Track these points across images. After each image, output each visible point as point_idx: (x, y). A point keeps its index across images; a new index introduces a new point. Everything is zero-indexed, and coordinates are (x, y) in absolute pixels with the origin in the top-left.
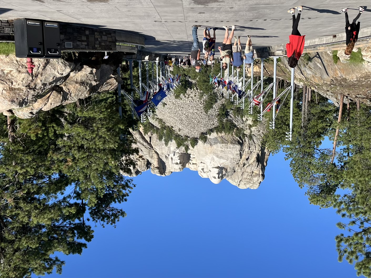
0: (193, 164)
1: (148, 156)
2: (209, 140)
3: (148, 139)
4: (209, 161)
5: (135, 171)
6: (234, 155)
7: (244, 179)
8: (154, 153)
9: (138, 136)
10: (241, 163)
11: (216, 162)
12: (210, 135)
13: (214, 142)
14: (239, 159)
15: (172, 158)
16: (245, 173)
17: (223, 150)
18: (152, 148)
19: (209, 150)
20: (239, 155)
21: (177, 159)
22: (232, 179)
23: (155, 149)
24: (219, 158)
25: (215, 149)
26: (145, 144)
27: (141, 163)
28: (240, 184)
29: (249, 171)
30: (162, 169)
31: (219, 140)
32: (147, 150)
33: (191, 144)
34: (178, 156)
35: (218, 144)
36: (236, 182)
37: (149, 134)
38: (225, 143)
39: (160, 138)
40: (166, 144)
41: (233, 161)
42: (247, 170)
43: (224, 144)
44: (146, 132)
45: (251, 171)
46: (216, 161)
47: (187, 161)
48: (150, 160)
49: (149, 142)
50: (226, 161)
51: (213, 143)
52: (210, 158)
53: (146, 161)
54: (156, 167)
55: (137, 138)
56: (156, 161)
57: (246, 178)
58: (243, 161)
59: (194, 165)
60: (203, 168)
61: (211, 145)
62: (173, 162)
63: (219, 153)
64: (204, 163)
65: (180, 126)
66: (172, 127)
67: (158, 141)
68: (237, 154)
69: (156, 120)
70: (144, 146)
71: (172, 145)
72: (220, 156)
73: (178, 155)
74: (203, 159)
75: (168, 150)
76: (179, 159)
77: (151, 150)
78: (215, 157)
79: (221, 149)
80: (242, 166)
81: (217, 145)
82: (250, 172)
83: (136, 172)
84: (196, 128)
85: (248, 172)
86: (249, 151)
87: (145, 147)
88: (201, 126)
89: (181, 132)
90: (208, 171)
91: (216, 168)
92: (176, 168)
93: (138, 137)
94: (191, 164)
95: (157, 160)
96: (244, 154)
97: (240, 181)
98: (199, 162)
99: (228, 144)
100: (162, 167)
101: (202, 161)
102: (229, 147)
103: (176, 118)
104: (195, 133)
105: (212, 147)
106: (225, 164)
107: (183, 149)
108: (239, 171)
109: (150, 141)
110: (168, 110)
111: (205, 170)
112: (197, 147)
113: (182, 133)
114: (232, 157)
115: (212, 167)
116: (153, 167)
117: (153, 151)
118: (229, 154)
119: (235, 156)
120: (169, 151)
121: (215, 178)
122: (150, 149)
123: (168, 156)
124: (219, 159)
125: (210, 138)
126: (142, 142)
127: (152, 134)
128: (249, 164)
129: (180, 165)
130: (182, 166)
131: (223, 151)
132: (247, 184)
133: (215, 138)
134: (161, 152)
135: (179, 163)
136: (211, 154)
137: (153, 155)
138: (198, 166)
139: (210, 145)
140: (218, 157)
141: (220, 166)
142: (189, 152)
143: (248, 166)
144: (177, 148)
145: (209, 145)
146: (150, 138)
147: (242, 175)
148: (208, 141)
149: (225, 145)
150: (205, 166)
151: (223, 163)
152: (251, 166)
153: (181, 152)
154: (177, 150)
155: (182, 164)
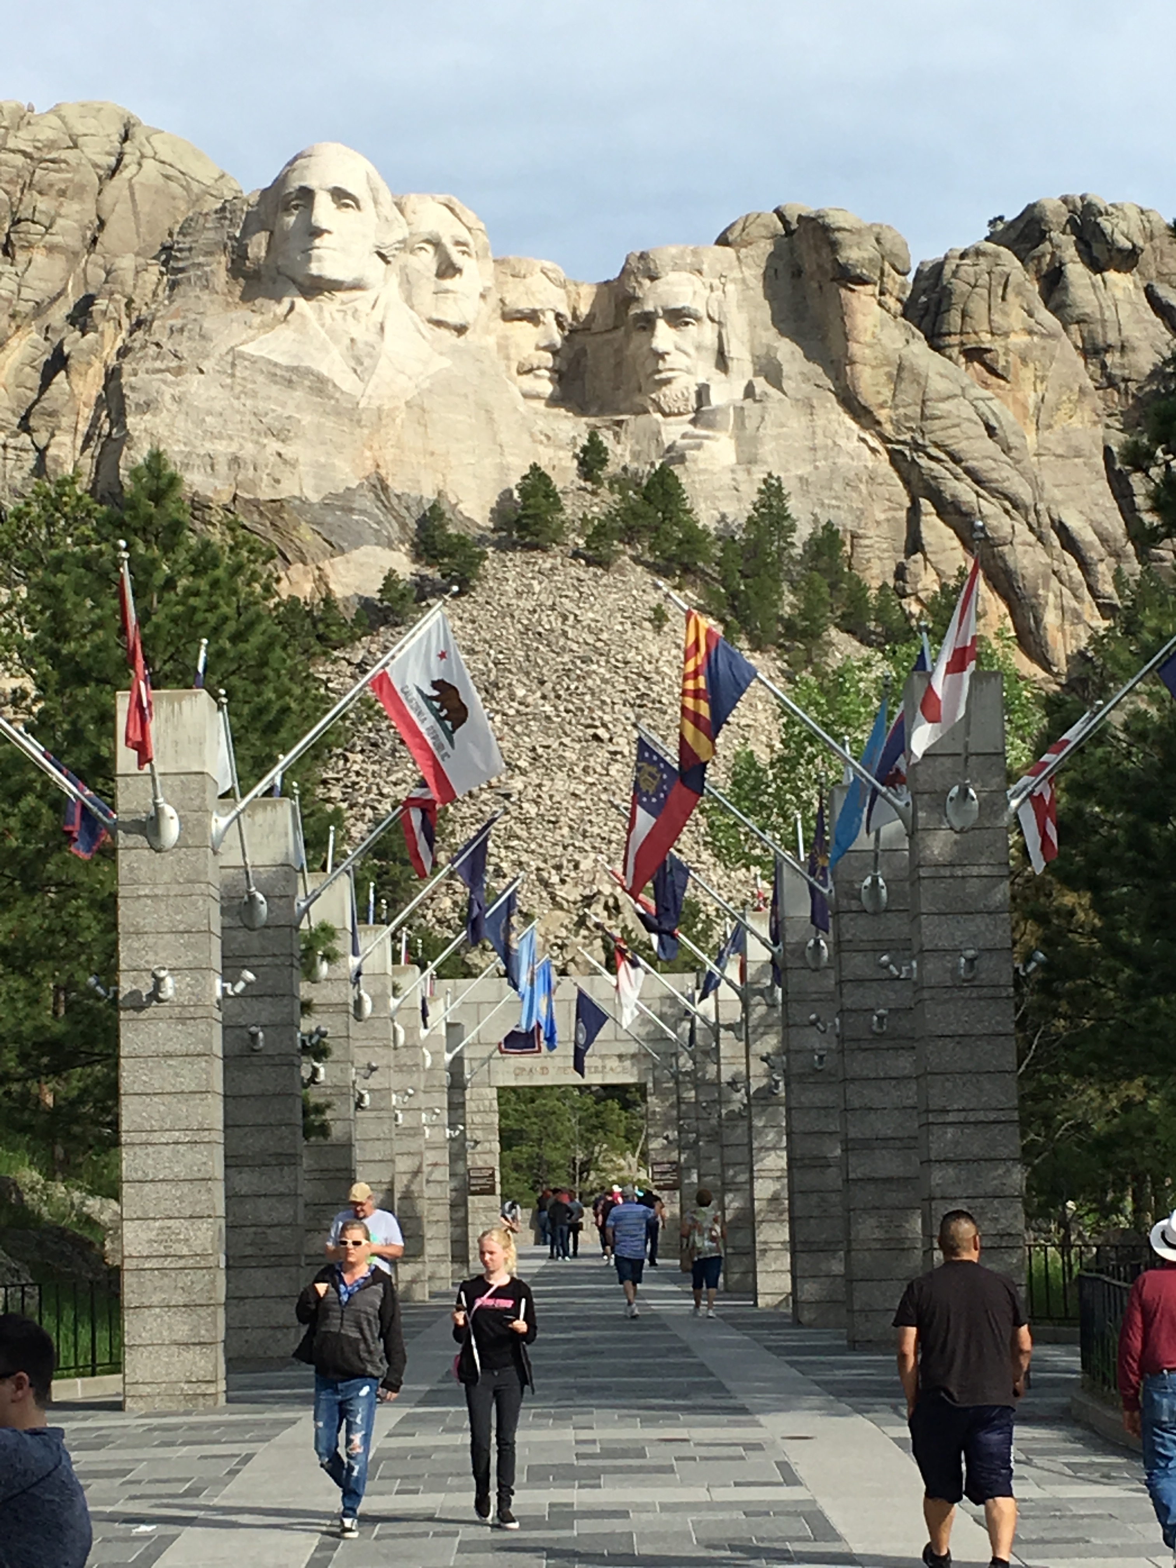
0: (533, 317)
1: (937, 385)
2: (394, 530)
3: (936, 532)
4: (391, 344)
5: (1046, 247)
6: (178, 400)
7: (81, 189)
8: (882, 406)
9: (1025, 562)
10: (108, 328)
11: (332, 333)
12: (390, 580)
13: (351, 510)
14: (127, 368)
15: (722, 361)
16: (74, 242)
17: (274, 445)
18: (895, 457)
19: (399, 446)
20: (132, 398)
22: (187, 188)
23: (875, 443)
24: (309, 372)
25: (340, 448)
26: (963, 490)
27: (996, 317)
28: (116, 138)
29: (39, 256)
30: (809, 265)
31: (305, 534)
32: (939, 436)
33: (553, 495)
34: (668, 382)
35: (314, 498)
36: (148, 163)
37: (927, 582)
38: (256, 503)
39: (830, 543)
40: (773, 492)
41: (183, 350)
42: (59, 263)
43: (265, 493)
45: (21, 257)
46: (336, 340)
47: (590, 343)
48: (920, 347)
49: (926, 505)
50: (248, 349)
51: (367, 502)
52: (384, 369)
53: (954, 340)
54: (862, 281)
55: (1032, 538)
56: (867, 338)
57: (62, 193)
58: (94, 351)
59: (525, 305)
60: (447, 283)
61: (379, 487)
62: (708, 334)
63: (307, 419)
64: (439, 323)
65: (655, 651)
67: (844, 520)
68: (146, 407)
70: (968, 471)
71: (727, 479)
72: (298, 394)
73: (668, 395)
74: (446, 362)
75: (756, 440)
76: (661, 356)
77: (907, 437)
79: (288, 451)
80: (101, 304)
81: (328, 488)
82: (29, 246)
83: (1043, 236)
84: (512, 632)
85: (51, 249)
86: (42, 438)
87: (957, 460)
89: (650, 601)
90: (405, 258)
91: (334, 286)
92: (685, 275)
93: (1020, 549)
94: (550, 318)
95: (855, 348)
96: (87, 413)
97: (114, 172)
98: (487, 331)
99: (226, 499)
100: (815, 285)
101: (461, 341)
102: (222, 468)
104: (519, 595)
105: (369, 465)
106: (257, 320)
108: (126, 263)
109: (914, 512)
111: (427, 260)
112: (504, 469)
113: (641, 586)
114: (193, 383)
115: (368, 296)
116: (889, 284)
117: (888, 429)
118: (217, 406)
119: (168, 392)
120: (750, 424)
121: (340, 195)
122: (917, 447)
123: (761, 385)
124: (306, 363)
125: (390, 545)
126: (987, 508)
127: (900, 573)
128: (44, 322)
129: (649, 307)
130: (634, 299)
131: (271, 432)
132: (52, 145)
133: (342, 551)
134: (820, 422)
135: (661, 323)
136: (375, 403)
137: (887, 393)
138: (493, 299)
139: (385, 488)
141: (300, 302)
143: (54, 300)
144: (682, 459)
145: (396, 486)
146: (916, 546)
147: (102, 224)
148: (403, 526)
149: (254, 484)
150: (424, 295)
151: (266, 327)
152: (25, 307)
153: (642, 418)
154: (680, 442)
155: (634, 310)
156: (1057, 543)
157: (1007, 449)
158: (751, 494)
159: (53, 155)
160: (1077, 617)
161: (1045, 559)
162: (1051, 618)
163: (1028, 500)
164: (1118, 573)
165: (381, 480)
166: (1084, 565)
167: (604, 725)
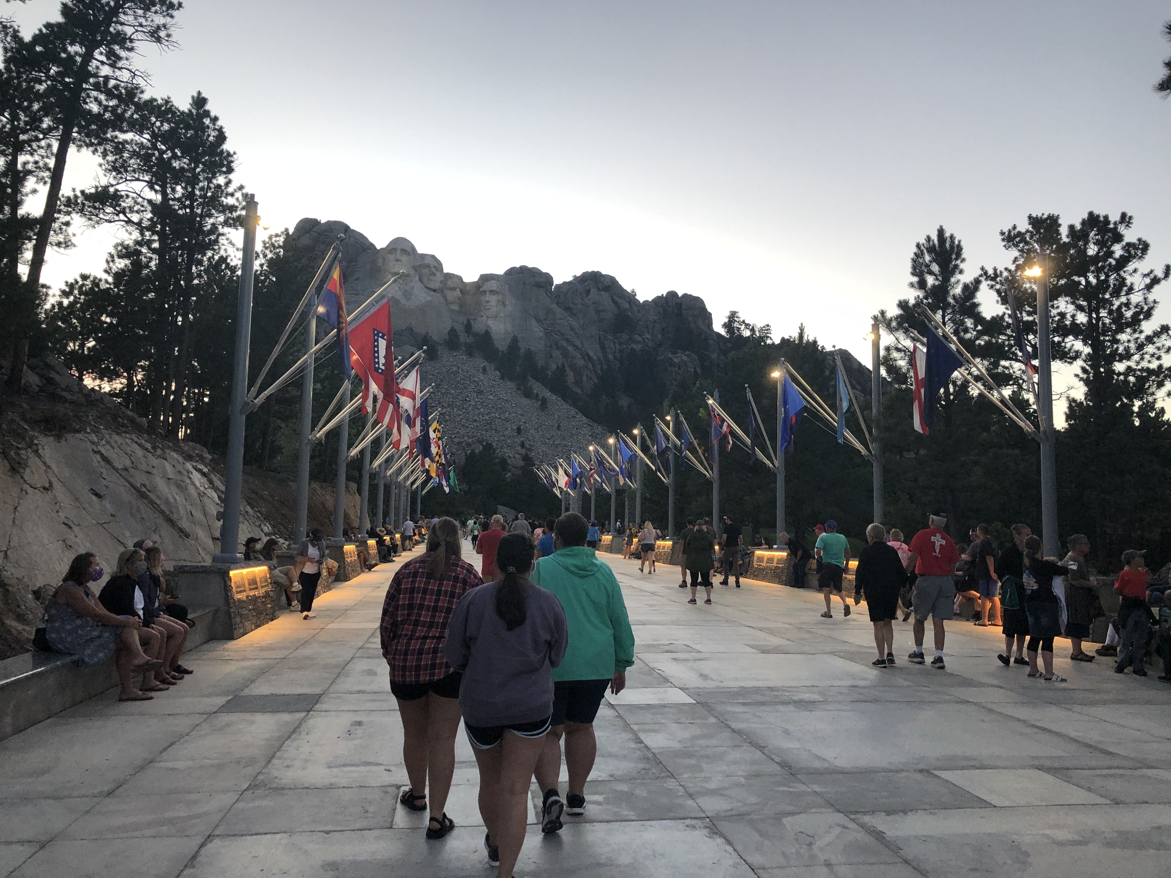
2: (414, 342)
3: (557, 354)
5: (586, 283)
8: (544, 320)
9: (579, 363)
13: (402, 336)
18: (547, 333)
19: (416, 319)
21: (493, 303)
22: (362, 246)
26: (564, 344)
32: (558, 329)
33: (457, 336)
34: (488, 309)
36: (352, 239)
37: (554, 367)
39: (529, 354)
40: (515, 340)
44: (561, 371)
46: (401, 290)
48: (555, 305)
49: (554, 346)
51: (407, 333)
52: (414, 298)
53: (563, 305)
55: (580, 357)
59: (452, 286)
61: (410, 330)
62: (500, 297)
64: (429, 288)
65: (482, 378)
66: (502, 378)
67: (533, 349)
69: (537, 395)
70: (565, 339)
71: (503, 336)
73: (489, 313)
74: (430, 298)
76: (487, 302)
77: (550, 328)
78: (403, 301)
81: (397, 329)
87: (563, 336)
88: (433, 375)
89: (482, 366)
90: (421, 270)
93: (578, 359)
103: (491, 397)
105: (408, 324)
107: (478, 326)
110: (510, 416)
111: (427, 271)
113: (480, 362)
115: (410, 279)
117: (546, 326)
121: (404, 251)
122: (553, 331)
126: (569, 348)
127: (546, 363)
129: (485, 289)
133: (400, 346)
135: (488, 293)
139: (412, 330)
140: (397, 300)
142: (463, 319)
144: (491, 330)
145: (415, 330)
146: (551, 357)
150: (425, 280)
153: (482, 318)
154: (491, 326)
155: (481, 289)
156: (586, 358)
157: (576, 333)
158: (509, 340)
159: (326, 234)
160: (591, 379)
161: (584, 363)
162: (584, 378)
163: (580, 347)
164: (602, 368)
165: (411, 328)
166: (594, 365)
167: (468, 397)
